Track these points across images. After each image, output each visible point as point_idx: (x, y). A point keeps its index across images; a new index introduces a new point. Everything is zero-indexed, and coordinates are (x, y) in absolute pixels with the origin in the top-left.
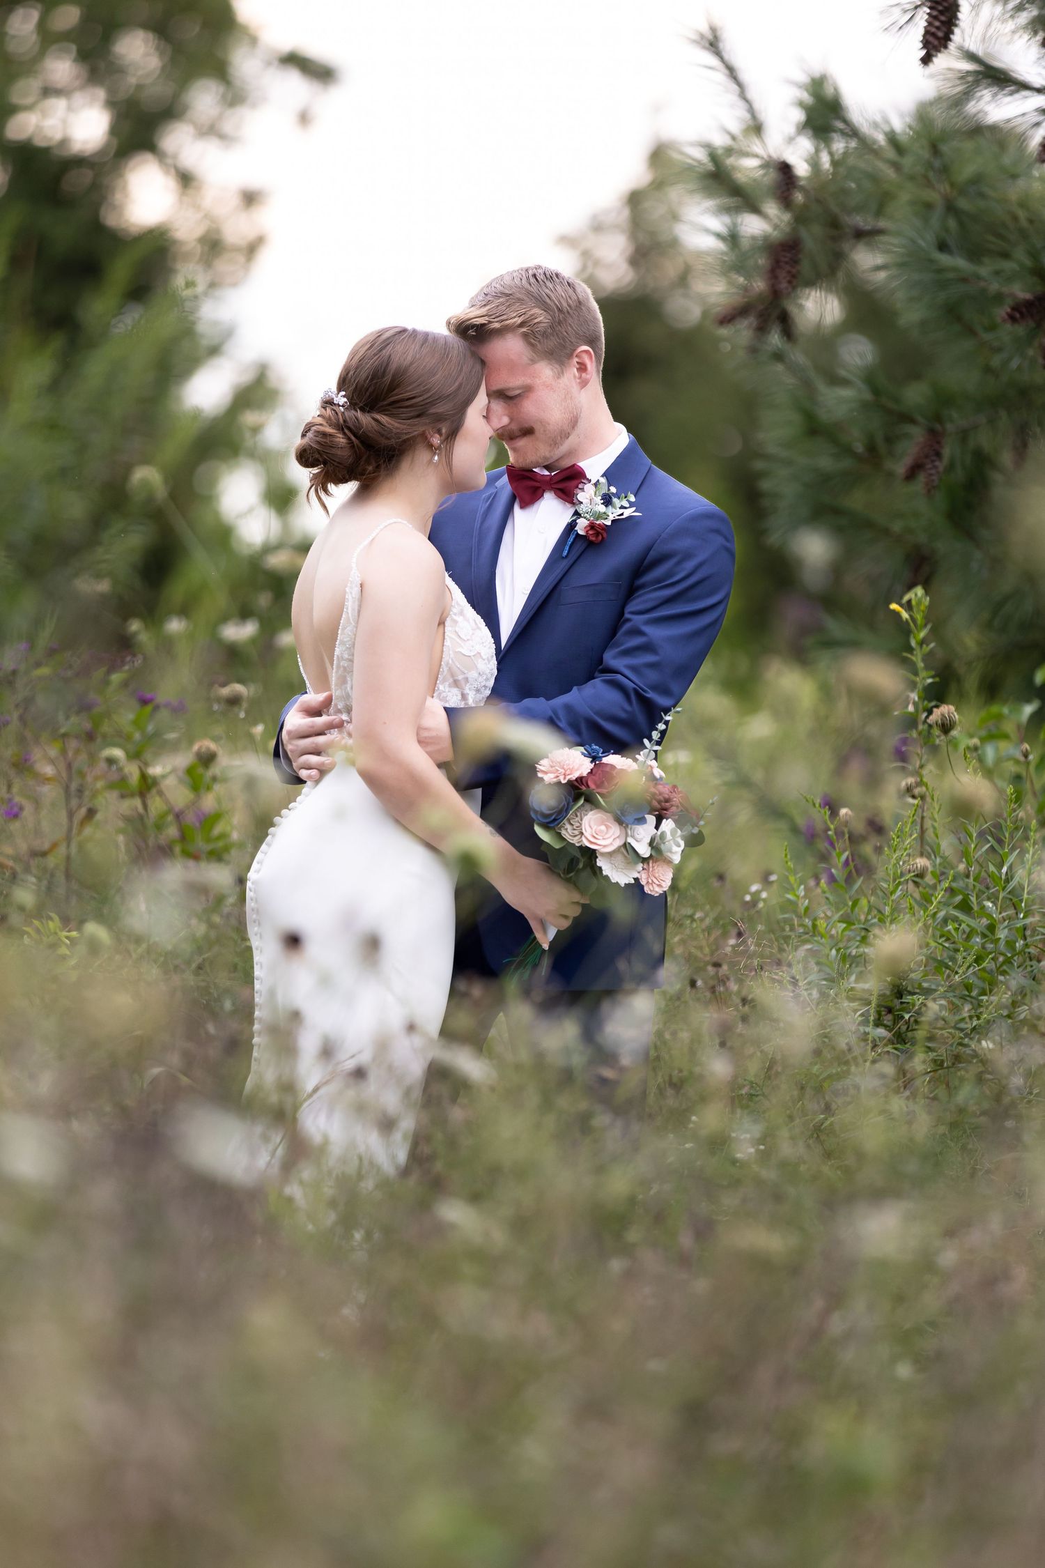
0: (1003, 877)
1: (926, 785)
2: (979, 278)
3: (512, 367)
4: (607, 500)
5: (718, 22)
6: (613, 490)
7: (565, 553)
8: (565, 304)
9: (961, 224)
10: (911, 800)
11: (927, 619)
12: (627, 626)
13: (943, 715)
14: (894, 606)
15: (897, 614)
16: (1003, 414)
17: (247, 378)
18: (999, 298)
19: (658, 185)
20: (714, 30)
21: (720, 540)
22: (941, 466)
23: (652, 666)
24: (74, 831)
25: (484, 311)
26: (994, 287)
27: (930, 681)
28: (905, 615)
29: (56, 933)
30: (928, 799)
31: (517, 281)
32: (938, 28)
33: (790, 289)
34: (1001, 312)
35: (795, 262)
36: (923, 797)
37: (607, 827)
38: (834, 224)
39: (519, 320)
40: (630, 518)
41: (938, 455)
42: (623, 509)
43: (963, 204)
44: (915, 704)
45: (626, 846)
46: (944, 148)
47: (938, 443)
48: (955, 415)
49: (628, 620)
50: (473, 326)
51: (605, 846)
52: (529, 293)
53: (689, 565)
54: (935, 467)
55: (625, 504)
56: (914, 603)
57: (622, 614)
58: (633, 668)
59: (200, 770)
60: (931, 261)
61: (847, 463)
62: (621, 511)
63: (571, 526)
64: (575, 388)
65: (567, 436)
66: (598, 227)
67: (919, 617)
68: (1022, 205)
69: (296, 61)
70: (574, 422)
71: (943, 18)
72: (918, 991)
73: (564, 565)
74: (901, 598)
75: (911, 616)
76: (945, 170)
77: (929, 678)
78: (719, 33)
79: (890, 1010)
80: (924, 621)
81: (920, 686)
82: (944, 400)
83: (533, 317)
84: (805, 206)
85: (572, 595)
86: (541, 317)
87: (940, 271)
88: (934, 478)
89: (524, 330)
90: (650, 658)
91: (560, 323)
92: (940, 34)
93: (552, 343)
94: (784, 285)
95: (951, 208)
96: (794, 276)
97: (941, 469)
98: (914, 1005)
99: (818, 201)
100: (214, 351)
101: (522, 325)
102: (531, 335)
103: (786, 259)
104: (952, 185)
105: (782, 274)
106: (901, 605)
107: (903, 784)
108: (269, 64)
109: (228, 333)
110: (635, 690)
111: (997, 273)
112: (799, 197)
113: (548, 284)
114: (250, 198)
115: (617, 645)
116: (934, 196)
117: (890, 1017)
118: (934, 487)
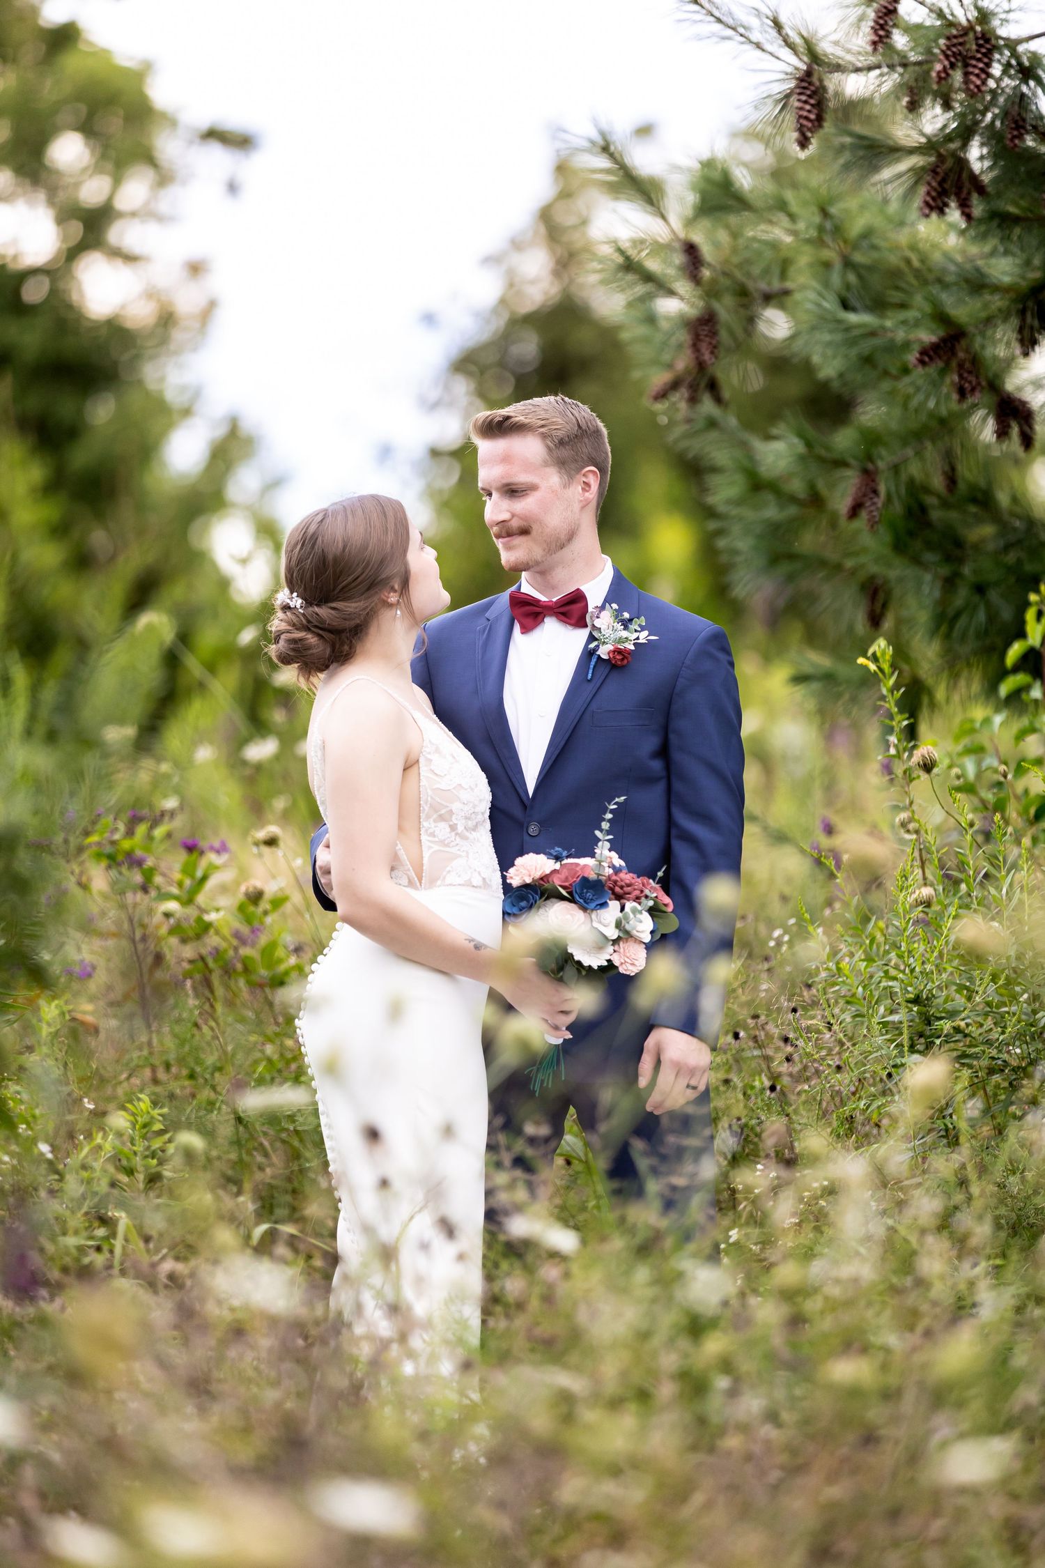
0: (1004, 897)
1: (918, 822)
2: (883, 328)
5: (605, 126)
7: (589, 676)
9: (860, 277)
10: (907, 837)
11: (894, 666)
13: (923, 756)
14: (861, 661)
15: (866, 668)
16: (929, 445)
17: (221, 431)
18: (906, 345)
19: (565, 195)
20: (603, 134)
22: (880, 501)
24: (146, 977)
26: (900, 335)
27: (905, 723)
28: (873, 667)
29: (148, 1113)
30: (922, 832)
32: (809, 111)
33: (713, 360)
34: (912, 357)
35: (713, 334)
36: (917, 832)
37: (571, 915)
38: (743, 293)
41: (875, 492)
43: (858, 258)
44: (896, 746)
46: (833, 210)
47: (873, 481)
48: (884, 452)
51: (573, 933)
54: (874, 504)
56: (878, 654)
59: (251, 909)
60: (839, 322)
61: (792, 510)
66: (517, 245)
67: (886, 667)
68: (913, 247)
69: (214, 135)
70: (570, 535)
71: (812, 101)
72: (943, 1015)
73: (590, 689)
74: (866, 651)
75: (879, 668)
76: (838, 231)
77: (904, 720)
78: (609, 138)
79: (921, 1035)
80: (891, 670)
81: (897, 729)
82: (872, 439)
84: (714, 281)
87: (848, 329)
88: (875, 513)
92: (812, 117)
94: (707, 356)
95: (848, 264)
96: (715, 347)
97: (880, 505)
98: (942, 1030)
99: (725, 274)
100: (187, 412)
102: (550, 438)
103: (705, 333)
104: (845, 241)
105: (705, 349)
106: (868, 658)
107: (897, 820)
108: (191, 142)
109: (197, 393)
111: (904, 322)
112: (706, 273)
114: (196, 269)
116: (830, 254)
117: (922, 1040)
118: (876, 522)
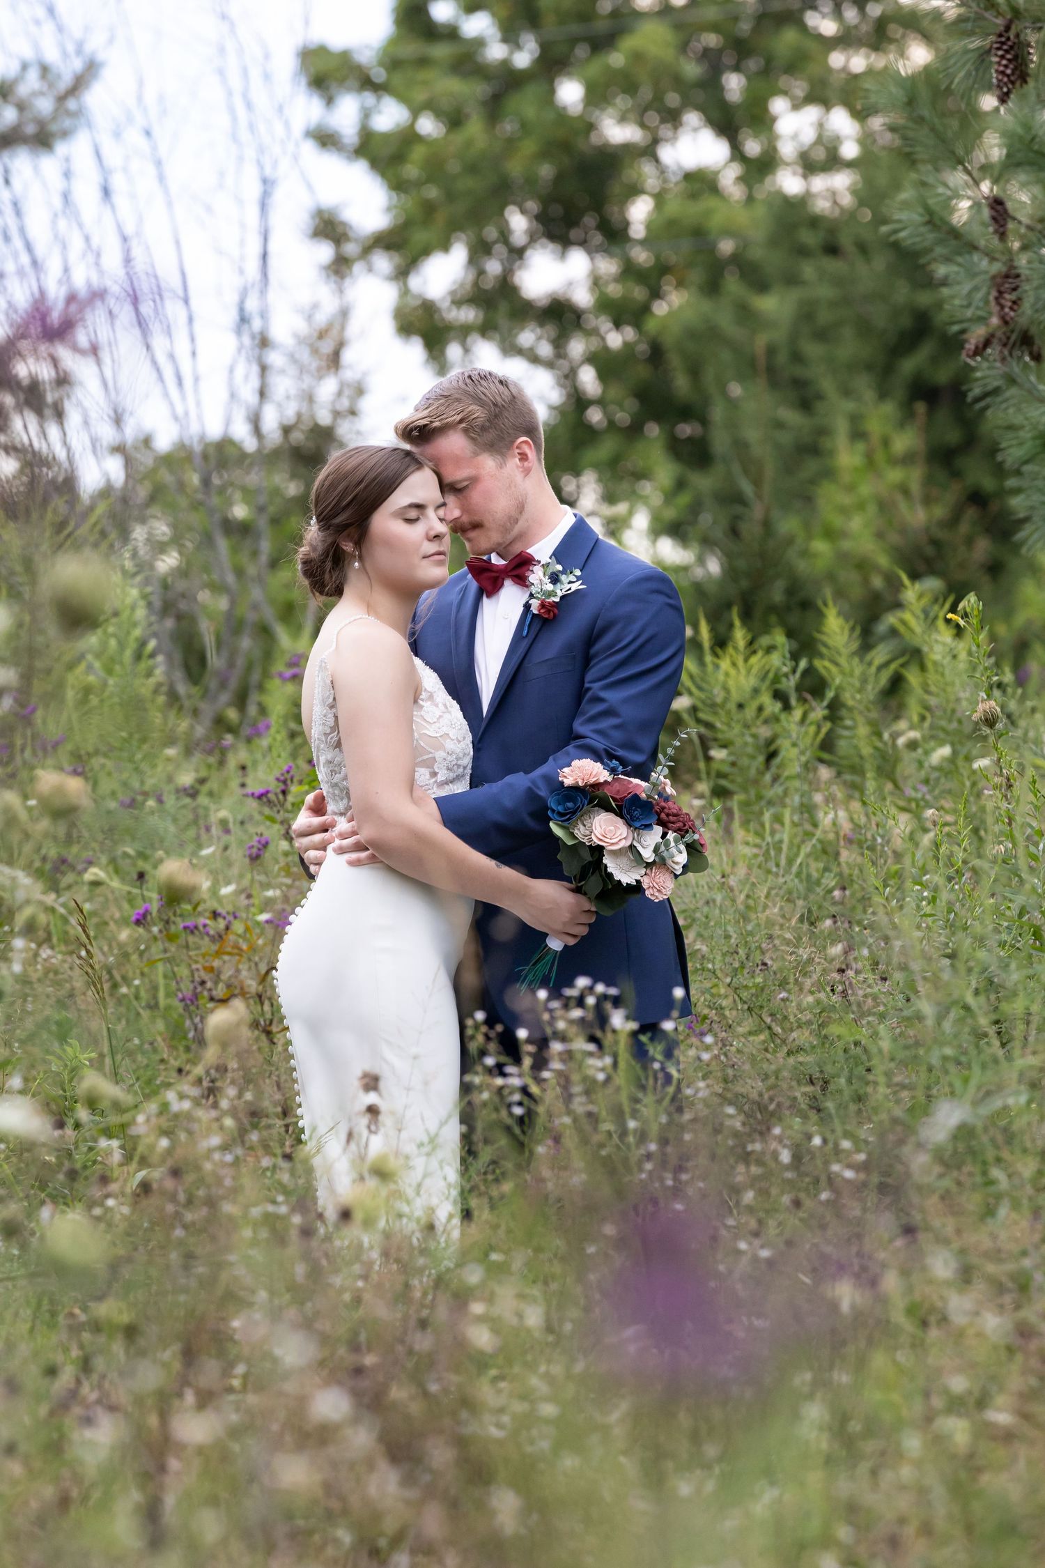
3: (458, 461)
4: (555, 579)
6: (559, 567)
7: (525, 633)
8: (499, 399)
12: (589, 694)
13: (985, 711)
21: (662, 599)
23: (617, 727)
25: (425, 413)
27: (995, 678)
28: (962, 623)
31: (454, 383)
37: (616, 828)
39: (458, 418)
40: (577, 591)
42: (571, 583)
45: (632, 847)
49: (589, 689)
50: (416, 428)
51: (612, 844)
52: (466, 393)
53: (637, 627)
55: (572, 578)
56: (968, 610)
57: (583, 682)
58: (600, 732)
62: (568, 586)
63: (527, 607)
64: (519, 476)
65: (516, 521)
67: (975, 622)
70: (521, 508)
73: (524, 645)
75: (967, 622)
77: (993, 675)
80: (980, 625)
81: (986, 684)
83: (472, 413)
85: (535, 671)
86: (478, 413)
89: (463, 425)
90: (614, 721)
91: (496, 416)
93: (491, 435)
94: (1007, 312)
101: (461, 421)
102: (471, 430)
110: (606, 750)
113: (483, 382)
115: (583, 714)
